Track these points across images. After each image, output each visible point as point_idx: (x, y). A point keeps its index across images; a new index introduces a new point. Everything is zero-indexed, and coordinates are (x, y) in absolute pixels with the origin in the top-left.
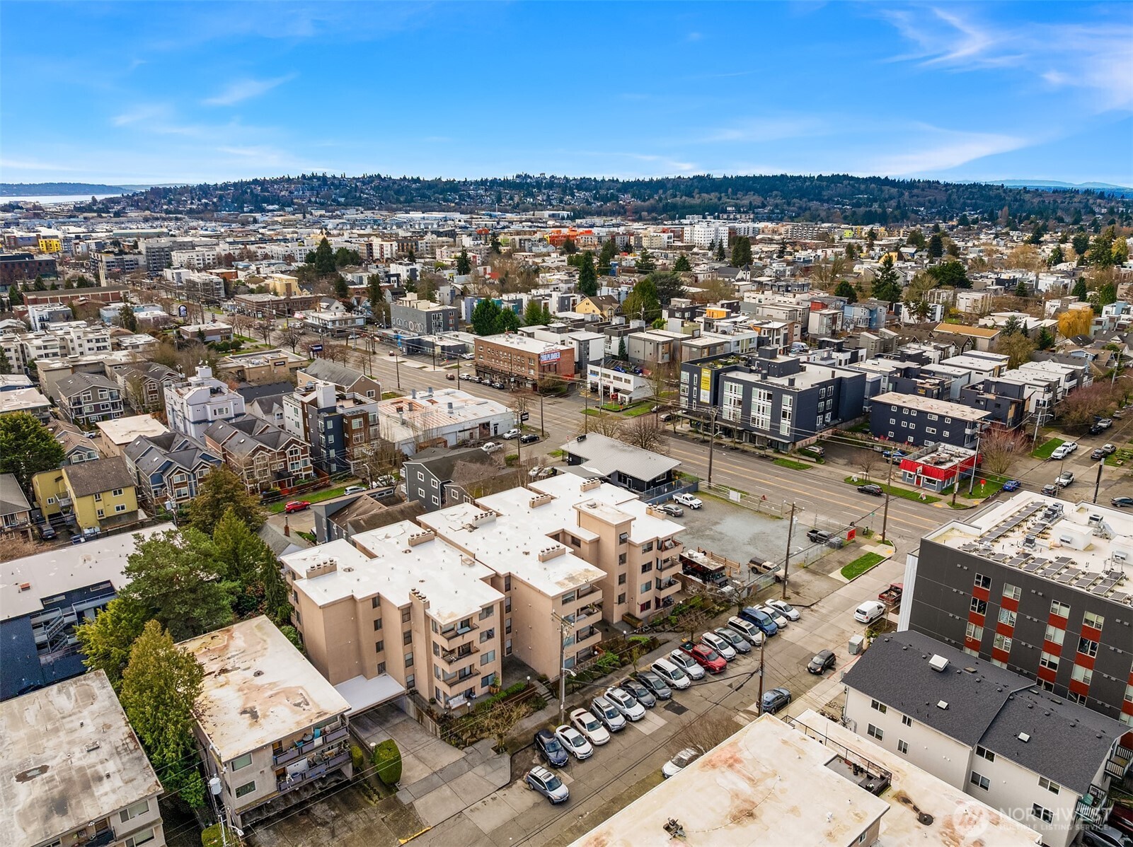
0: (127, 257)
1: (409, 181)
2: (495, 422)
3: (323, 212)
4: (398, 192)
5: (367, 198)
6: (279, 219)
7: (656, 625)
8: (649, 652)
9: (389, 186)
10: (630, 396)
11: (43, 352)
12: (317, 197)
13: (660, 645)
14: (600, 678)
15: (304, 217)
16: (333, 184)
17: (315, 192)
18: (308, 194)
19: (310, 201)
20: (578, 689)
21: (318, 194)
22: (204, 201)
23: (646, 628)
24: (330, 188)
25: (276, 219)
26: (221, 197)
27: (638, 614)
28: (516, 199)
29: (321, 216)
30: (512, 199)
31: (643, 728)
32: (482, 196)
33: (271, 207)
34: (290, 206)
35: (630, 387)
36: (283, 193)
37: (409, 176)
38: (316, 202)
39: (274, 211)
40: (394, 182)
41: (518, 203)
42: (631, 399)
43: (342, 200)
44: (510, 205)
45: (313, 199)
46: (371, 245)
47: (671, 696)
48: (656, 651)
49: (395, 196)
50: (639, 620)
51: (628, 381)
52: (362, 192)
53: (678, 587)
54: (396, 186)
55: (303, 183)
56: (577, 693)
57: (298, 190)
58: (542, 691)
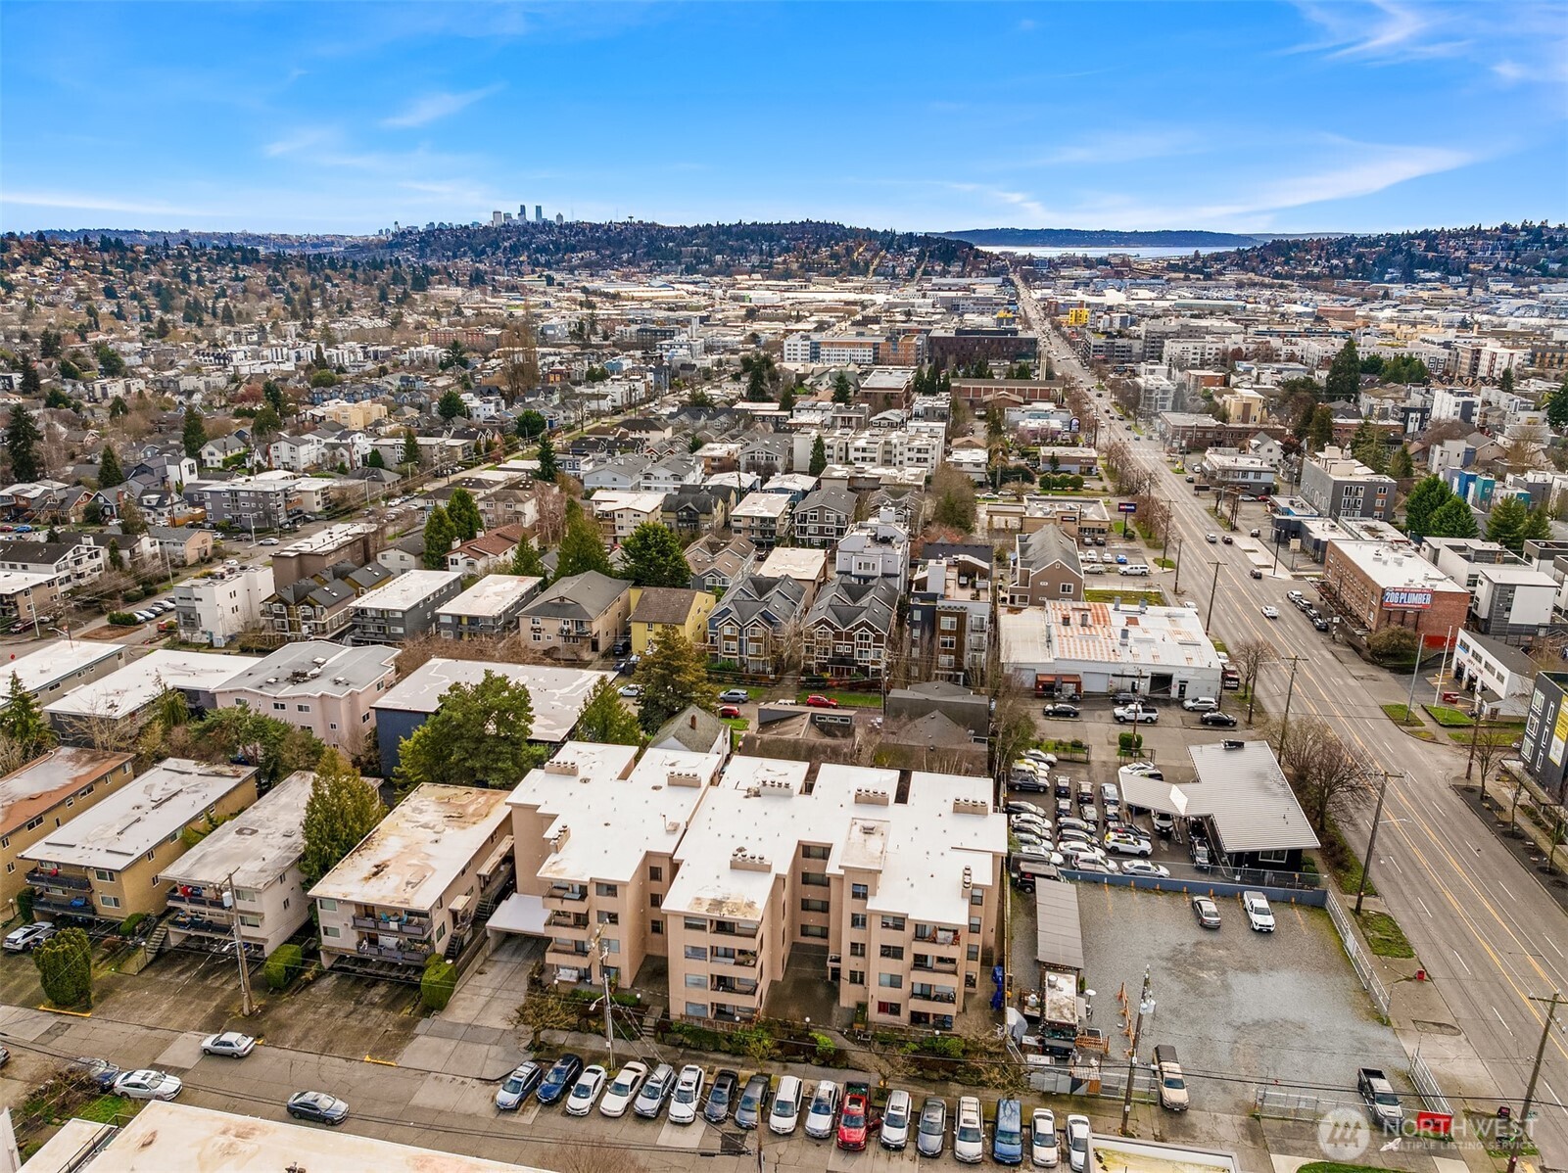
0: (1119, 342)
2: (1184, 678)
3: (1508, 286)
6: (1425, 295)
8: (823, 1066)
10: (1496, 705)
11: (860, 455)
12: (1514, 261)
13: (847, 1067)
14: (725, 1052)
15: (1470, 293)
16: (1551, 240)
17: (1513, 253)
19: (1497, 268)
20: (688, 1047)
21: (1517, 255)
22: (1335, 262)
23: (866, 1036)
24: (1543, 247)
25: (1421, 294)
26: (1359, 257)
29: (1502, 292)
31: (667, 1136)
33: (1428, 275)
34: (1458, 274)
35: (1501, 690)
36: (1458, 254)
38: (1506, 270)
39: (1429, 280)
42: (1494, 712)
43: (1556, 266)
45: (1503, 265)
46: (1479, 351)
47: (749, 1128)
48: (830, 1071)
51: (1501, 678)
55: (1499, 239)
56: (681, 1050)
57: (1484, 250)
58: (649, 1022)
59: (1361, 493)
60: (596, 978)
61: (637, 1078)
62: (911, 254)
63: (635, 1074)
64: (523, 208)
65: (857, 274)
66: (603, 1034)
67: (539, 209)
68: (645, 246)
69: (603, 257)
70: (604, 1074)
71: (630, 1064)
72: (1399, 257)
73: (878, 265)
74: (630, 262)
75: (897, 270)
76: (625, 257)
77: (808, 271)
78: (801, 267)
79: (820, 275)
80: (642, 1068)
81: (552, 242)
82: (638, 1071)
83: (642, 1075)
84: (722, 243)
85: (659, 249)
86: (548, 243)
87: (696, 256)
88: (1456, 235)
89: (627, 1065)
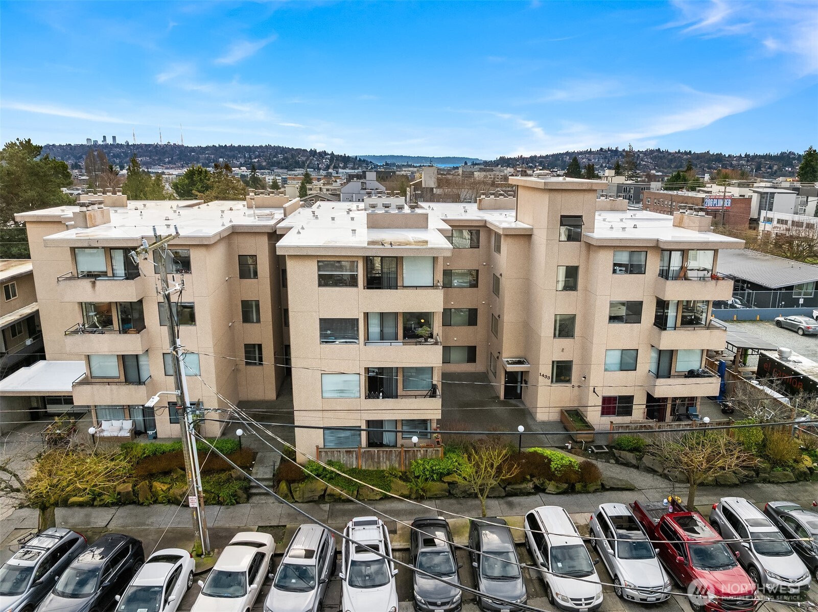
1: (682, 153)
4: (671, 161)
5: (645, 165)
7: (620, 448)
9: (664, 156)
12: (608, 163)
17: (607, 160)
18: (601, 161)
21: (609, 161)
23: (600, 447)
24: (619, 158)
27: (594, 416)
28: (775, 168)
30: (770, 168)
32: (743, 165)
36: (584, 160)
37: (682, 150)
40: (670, 154)
41: (776, 171)
44: (768, 172)
49: (668, 164)
50: (588, 426)
52: (642, 161)
53: (710, 386)
54: (670, 157)
55: (600, 154)
56: (326, 507)
57: (595, 159)
58: (261, 473)
59: (632, 191)
60: (165, 428)
61: (259, 557)
62: (326, 159)
63: (253, 551)
64: (104, 137)
65: (299, 168)
66: (179, 502)
67: (114, 138)
68: (178, 155)
69: (153, 160)
70: (188, 563)
71: (240, 537)
72: (559, 162)
73: (310, 163)
74: (169, 163)
75: (320, 166)
76: (167, 160)
77: (272, 166)
78: (268, 163)
79: (279, 168)
80: (266, 538)
81: (123, 152)
82: (260, 545)
83: (268, 551)
84: (222, 153)
85: (186, 156)
86: (120, 153)
87: (208, 159)
88: (581, 153)
89: (234, 540)
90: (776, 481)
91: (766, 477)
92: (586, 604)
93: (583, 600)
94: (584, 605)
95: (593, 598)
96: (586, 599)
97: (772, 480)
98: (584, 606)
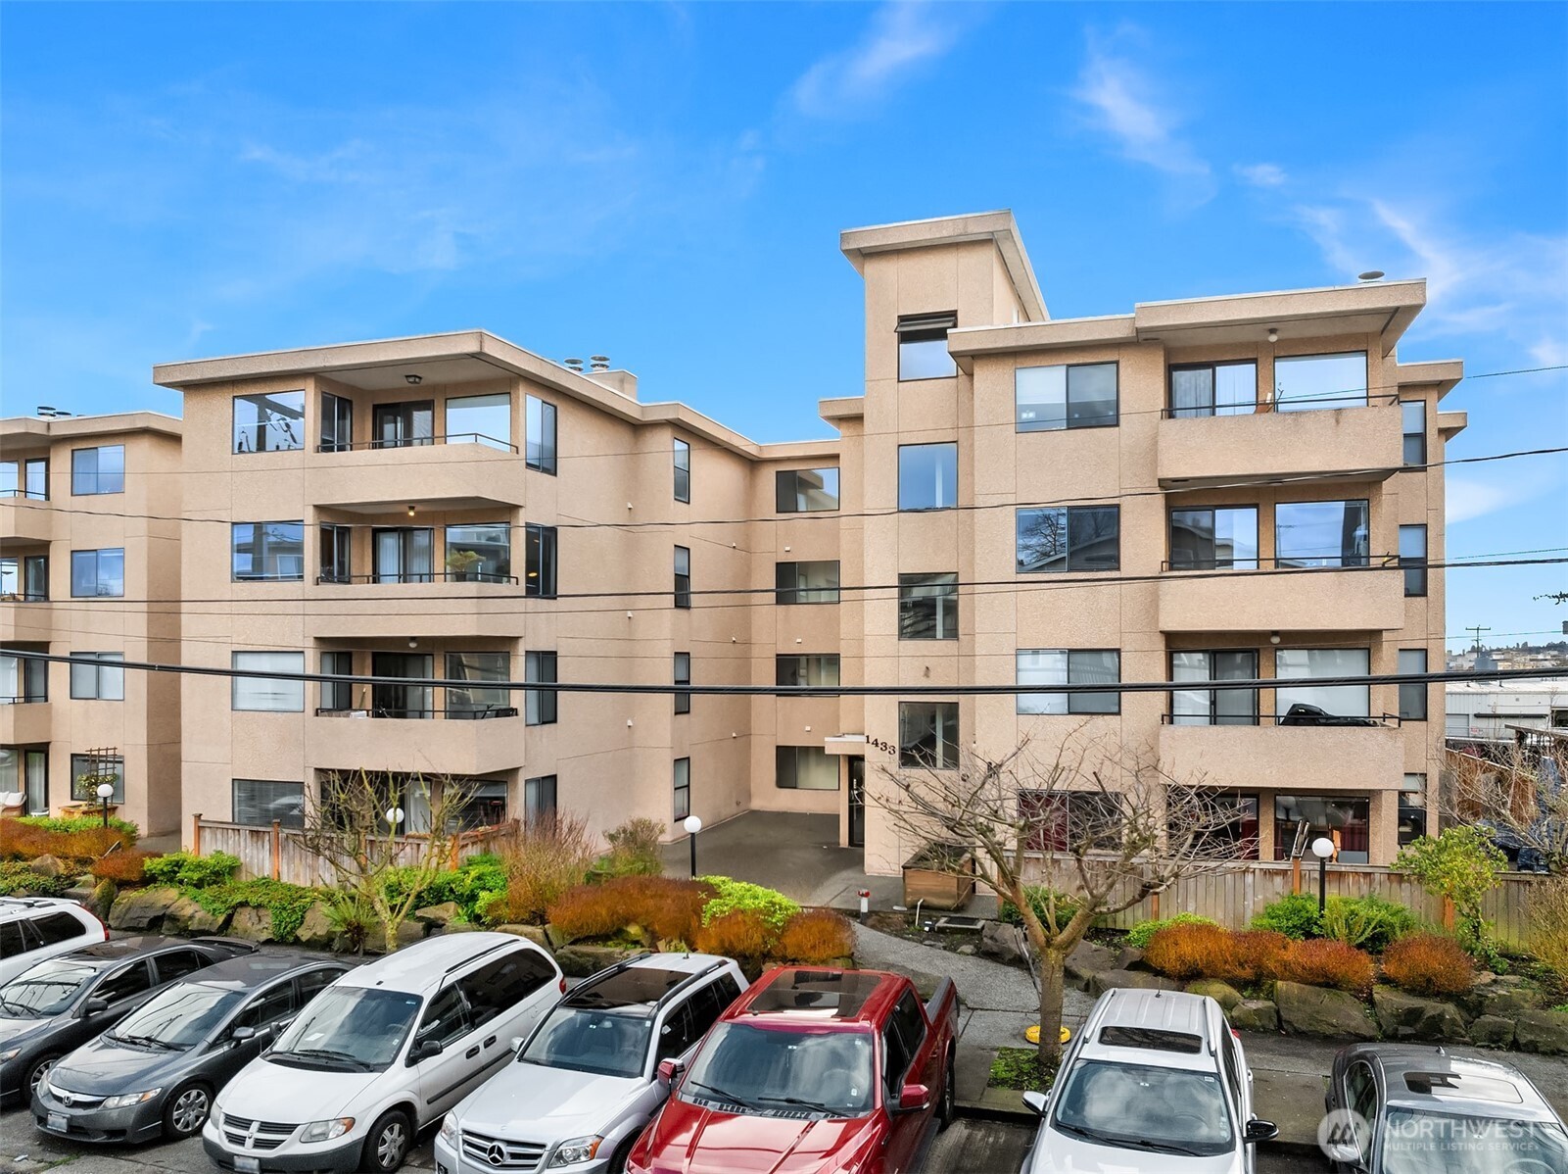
90: (1546, 1044)
91: (1502, 1026)
92: (259, 1144)
93: (255, 1126)
94: (249, 1142)
95: (288, 1129)
96: (265, 1127)
97: (1525, 1037)
98: (248, 1149)
